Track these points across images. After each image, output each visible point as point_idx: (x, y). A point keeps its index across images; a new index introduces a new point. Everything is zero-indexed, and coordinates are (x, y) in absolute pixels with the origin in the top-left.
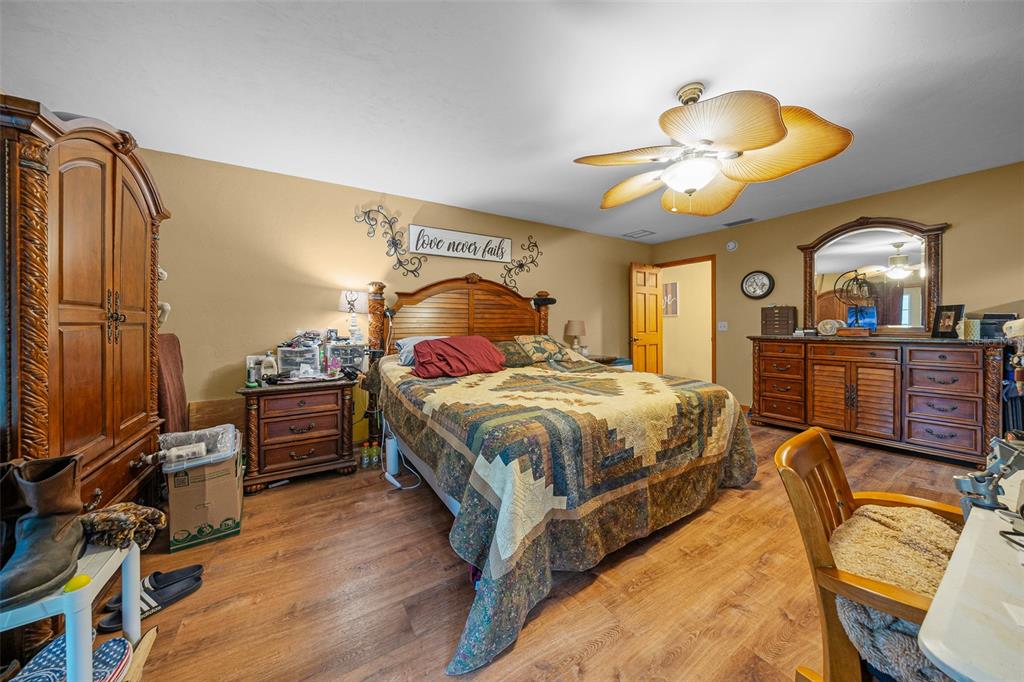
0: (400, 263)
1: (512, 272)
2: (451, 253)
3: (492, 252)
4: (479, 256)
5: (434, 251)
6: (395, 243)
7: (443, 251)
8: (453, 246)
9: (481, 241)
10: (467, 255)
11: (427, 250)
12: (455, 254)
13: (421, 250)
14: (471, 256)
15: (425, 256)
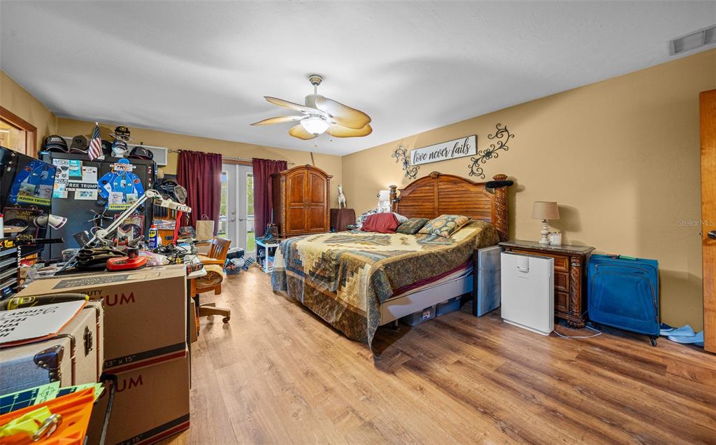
0: (408, 173)
1: (479, 162)
2: (432, 160)
3: (458, 151)
4: (449, 156)
5: (423, 162)
6: (406, 163)
7: (427, 160)
8: (432, 155)
9: (450, 146)
10: (441, 158)
11: (420, 162)
12: (434, 160)
13: (416, 163)
14: (444, 158)
15: (418, 166)
